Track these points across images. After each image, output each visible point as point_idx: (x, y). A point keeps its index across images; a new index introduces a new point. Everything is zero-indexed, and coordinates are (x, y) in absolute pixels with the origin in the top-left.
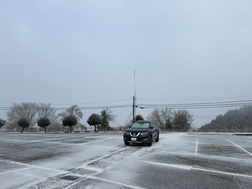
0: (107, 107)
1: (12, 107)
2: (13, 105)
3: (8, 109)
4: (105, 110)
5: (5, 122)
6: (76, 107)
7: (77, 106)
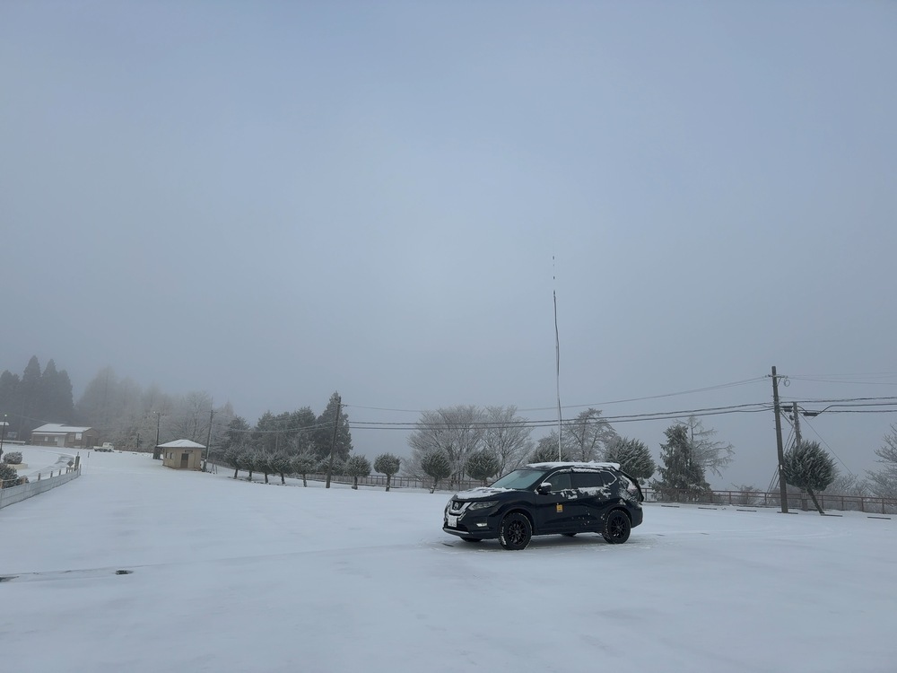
0: (690, 414)
1: (420, 422)
2: (422, 418)
3: (412, 426)
4: (682, 426)
5: (397, 462)
6: (595, 416)
7: (599, 412)
